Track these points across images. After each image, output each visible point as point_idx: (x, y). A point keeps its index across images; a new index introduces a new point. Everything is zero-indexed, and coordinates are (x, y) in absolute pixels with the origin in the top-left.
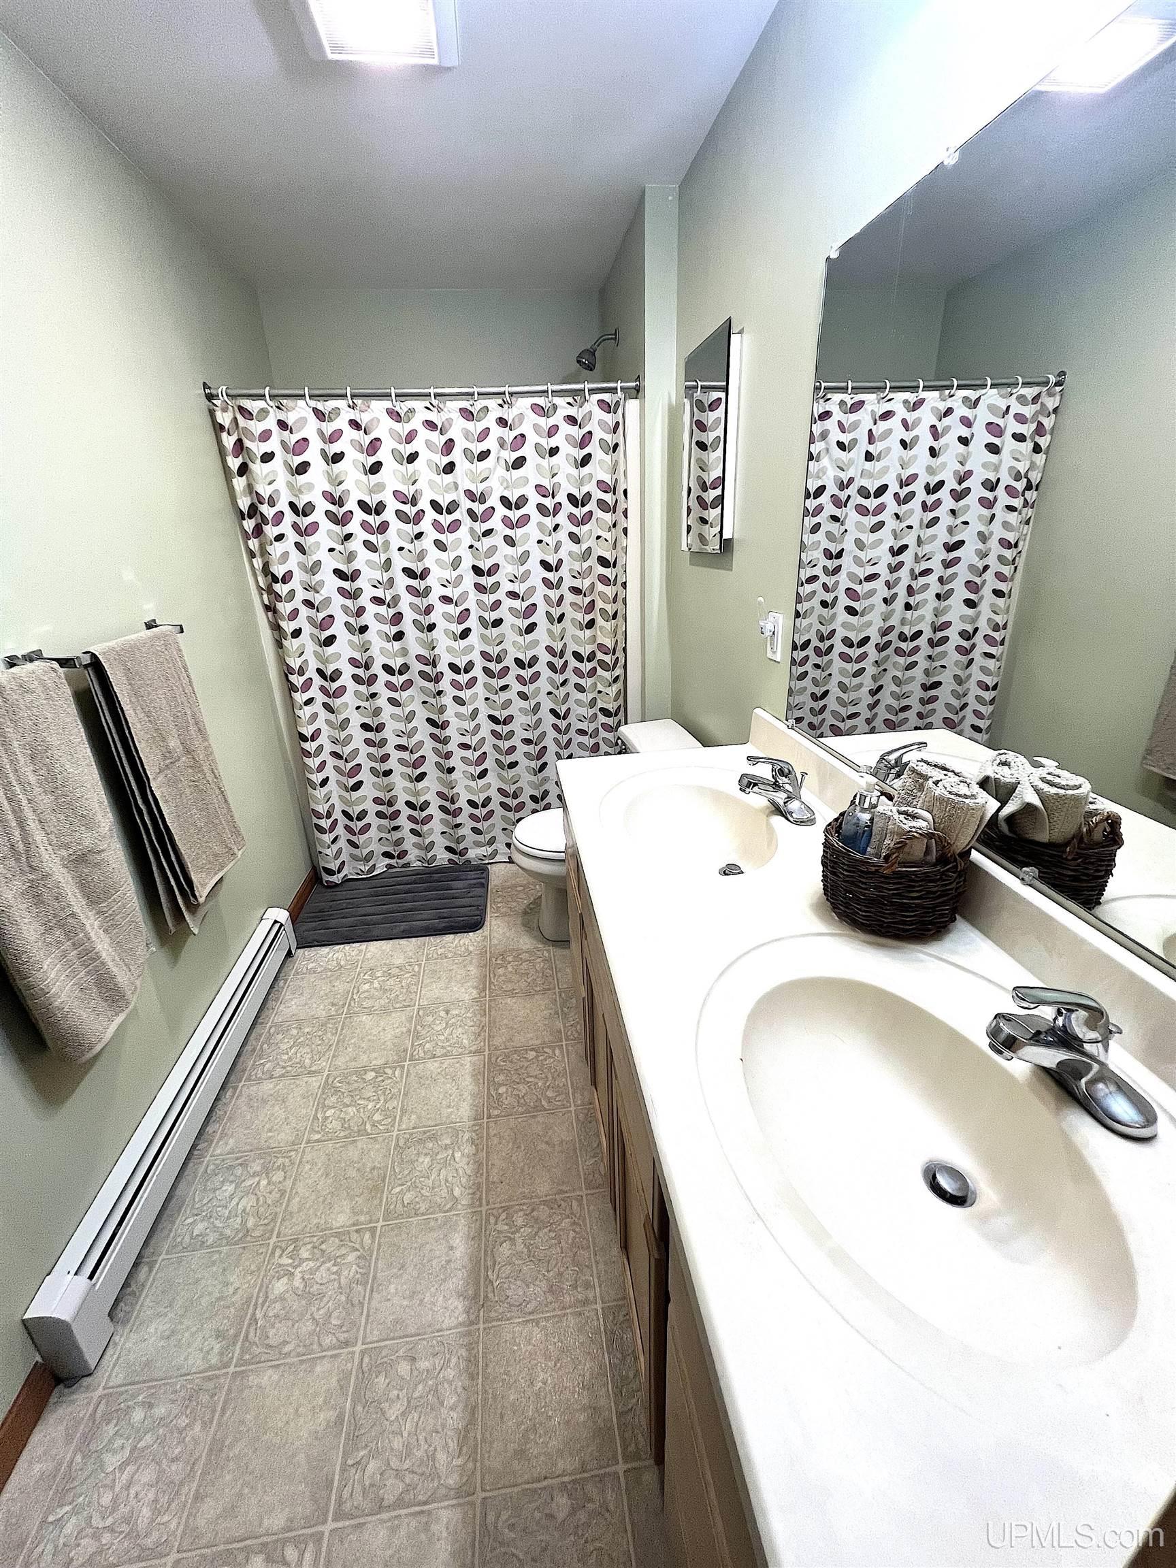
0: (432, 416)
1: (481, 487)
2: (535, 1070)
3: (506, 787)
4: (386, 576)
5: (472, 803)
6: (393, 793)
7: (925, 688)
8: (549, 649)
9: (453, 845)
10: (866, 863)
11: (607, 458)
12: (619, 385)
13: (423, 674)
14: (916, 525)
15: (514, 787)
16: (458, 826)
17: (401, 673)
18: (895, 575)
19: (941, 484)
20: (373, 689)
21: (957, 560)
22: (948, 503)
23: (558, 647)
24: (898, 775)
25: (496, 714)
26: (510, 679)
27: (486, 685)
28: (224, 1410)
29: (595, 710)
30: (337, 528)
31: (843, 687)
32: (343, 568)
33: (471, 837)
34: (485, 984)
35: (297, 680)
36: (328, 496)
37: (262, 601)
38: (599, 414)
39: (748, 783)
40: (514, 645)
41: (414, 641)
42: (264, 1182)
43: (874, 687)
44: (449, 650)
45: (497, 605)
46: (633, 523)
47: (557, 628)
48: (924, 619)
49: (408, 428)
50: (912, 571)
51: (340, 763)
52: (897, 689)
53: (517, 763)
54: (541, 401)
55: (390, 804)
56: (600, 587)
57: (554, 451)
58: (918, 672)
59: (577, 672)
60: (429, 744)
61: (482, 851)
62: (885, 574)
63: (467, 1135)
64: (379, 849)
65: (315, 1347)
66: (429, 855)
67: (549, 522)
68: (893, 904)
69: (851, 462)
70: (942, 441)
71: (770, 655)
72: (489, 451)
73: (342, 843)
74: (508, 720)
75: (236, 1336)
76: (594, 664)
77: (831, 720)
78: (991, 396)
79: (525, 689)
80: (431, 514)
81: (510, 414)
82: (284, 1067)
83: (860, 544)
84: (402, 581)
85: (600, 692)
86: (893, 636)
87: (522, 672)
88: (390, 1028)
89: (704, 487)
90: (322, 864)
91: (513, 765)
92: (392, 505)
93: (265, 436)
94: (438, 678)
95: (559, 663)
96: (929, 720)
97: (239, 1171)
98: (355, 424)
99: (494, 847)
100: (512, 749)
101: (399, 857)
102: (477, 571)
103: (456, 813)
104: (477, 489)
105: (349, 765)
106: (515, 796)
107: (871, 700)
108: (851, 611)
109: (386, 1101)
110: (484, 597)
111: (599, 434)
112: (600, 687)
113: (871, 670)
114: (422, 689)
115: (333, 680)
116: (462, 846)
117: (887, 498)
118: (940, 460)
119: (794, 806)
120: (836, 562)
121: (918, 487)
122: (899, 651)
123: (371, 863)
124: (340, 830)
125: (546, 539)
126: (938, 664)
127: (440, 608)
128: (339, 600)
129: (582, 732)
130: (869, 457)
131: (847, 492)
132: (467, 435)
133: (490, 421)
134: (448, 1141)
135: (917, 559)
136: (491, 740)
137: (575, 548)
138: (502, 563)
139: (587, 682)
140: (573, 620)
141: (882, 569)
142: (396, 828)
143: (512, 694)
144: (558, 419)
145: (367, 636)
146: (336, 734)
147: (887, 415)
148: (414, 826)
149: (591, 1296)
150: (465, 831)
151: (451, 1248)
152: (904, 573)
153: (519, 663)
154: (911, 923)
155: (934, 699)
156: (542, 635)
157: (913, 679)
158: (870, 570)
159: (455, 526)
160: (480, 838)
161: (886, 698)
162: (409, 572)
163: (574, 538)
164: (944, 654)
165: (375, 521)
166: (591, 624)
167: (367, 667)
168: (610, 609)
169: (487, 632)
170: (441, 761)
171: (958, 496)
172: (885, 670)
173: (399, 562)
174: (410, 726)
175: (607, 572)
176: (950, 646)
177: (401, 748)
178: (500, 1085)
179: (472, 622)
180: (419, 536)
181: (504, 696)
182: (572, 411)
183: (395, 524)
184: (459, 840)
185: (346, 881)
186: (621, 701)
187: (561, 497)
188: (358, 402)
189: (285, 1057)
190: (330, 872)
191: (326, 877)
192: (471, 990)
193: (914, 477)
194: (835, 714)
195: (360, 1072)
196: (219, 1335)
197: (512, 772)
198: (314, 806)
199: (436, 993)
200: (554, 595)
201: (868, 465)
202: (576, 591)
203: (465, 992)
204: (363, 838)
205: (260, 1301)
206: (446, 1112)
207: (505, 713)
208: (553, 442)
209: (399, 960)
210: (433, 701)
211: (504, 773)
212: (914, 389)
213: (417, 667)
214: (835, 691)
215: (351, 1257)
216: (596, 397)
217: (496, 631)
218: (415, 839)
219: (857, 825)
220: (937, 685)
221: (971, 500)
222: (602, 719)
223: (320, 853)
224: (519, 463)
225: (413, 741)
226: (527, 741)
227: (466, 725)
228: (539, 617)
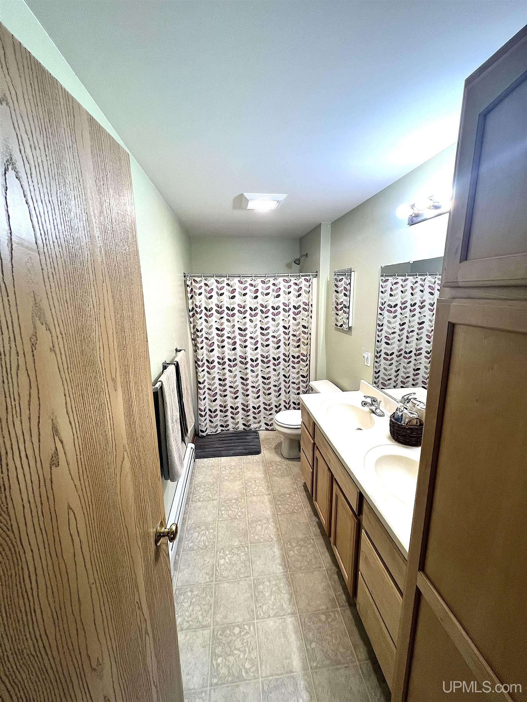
0: (252, 282)
1: (266, 303)
2: (290, 500)
3: (266, 402)
4: (232, 330)
5: (254, 408)
6: (226, 403)
7: (414, 370)
8: (284, 354)
9: (246, 423)
10: (402, 425)
11: (307, 295)
12: (311, 274)
13: (241, 362)
14: (408, 316)
15: (269, 402)
16: (248, 416)
17: (233, 361)
18: (402, 332)
19: (415, 304)
20: (224, 367)
21: (423, 327)
22: (418, 310)
23: (287, 354)
24: (408, 402)
25: (265, 376)
26: (270, 364)
27: (262, 366)
28: (215, 593)
29: (299, 375)
30: (218, 315)
31: (385, 369)
32: (219, 327)
33: (253, 420)
34: (266, 472)
35: (200, 363)
36: (217, 306)
37: (191, 337)
38: (304, 282)
39: (364, 404)
40: (272, 352)
41: (239, 351)
42: (207, 532)
43: (397, 369)
44: (251, 354)
45: (268, 340)
46: (314, 315)
47: (287, 348)
48: (413, 346)
49: (244, 286)
50: (408, 331)
51: (210, 392)
52: (405, 370)
53: (271, 393)
54: (286, 278)
55: (225, 407)
56: (303, 335)
57: (289, 293)
58: (411, 365)
59: (293, 362)
60: (241, 386)
61: (257, 425)
62: (398, 332)
63: (271, 520)
64: (219, 423)
65: (238, 577)
66: (237, 426)
67: (287, 314)
68: (409, 436)
69: (385, 297)
70: (415, 291)
71: (366, 364)
72: (269, 293)
73: (207, 421)
74: (269, 378)
75: (213, 574)
76: (299, 359)
77: (381, 381)
78: (429, 278)
79: (275, 368)
80: (249, 311)
81: (276, 282)
82: (203, 498)
83: (389, 322)
84: (237, 331)
85: (301, 369)
86: (402, 352)
87: (275, 362)
88: (237, 486)
89: (337, 304)
90: (200, 428)
91: (269, 394)
92: (237, 308)
93: (200, 288)
94: (246, 363)
95: (287, 359)
96: (417, 381)
97: (198, 529)
98: (228, 285)
99: (260, 424)
100: (270, 388)
101: (226, 427)
102: (262, 328)
103: (248, 411)
104: (264, 304)
105: (213, 393)
106: (269, 405)
107: (396, 374)
108: (387, 343)
109: (241, 509)
110: (264, 337)
111: (304, 288)
112: (301, 368)
113: (395, 364)
114: (240, 367)
115: (211, 363)
116: (249, 423)
117: (398, 308)
118: (414, 296)
119: (378, 411)
120: (381, 328)
121: (408, 305)
122: (405, 357)
123: (216, 429)
124: (207, 416)
125: (285, 319)
126: (418, 362)
127: (249, 340)
128: (216, 337)
129: (294, 383)
130: (391, 295)
131: (384, 306)
132: (262, 288)
133: (270, 284)
134: (266, 522)
135: (409, 327)
136: (262, 385)
137: (295, 322)
138: (271, 326)
139: (296, 366)
140: (292, 345)
141: (397, 330)
142: (226, 416)
143: (271, 369)
144: (291, 283)
145: (224, 349)
146: (210, 382)
147: (396, 283)
148: (232, 415)
149: (322, 566)
150: (251, 418)
151: (274, 552)
152: (405, 332)
153: (274, 359)
154: (414, 441)
155: (418, 374)
156: (282, 350)
157: (410, 367)
158: (393, 331)
159: (256, 315)
160: (256, 421)
161: (401, 373)
162: (240, 329)
163: (294, 319)
164: (421, 359)
165: (231, 313)
166: (298, 346)
167: (223, 359)
168: (306, 342)
169: (264, 348)
170: (244, 392)
171: (421, 308)
172: (400, 364)
173: (237, 326)
174: (235, 379)
175: (306, 330)
176: (422, 356)
177: (231, 387)
178: (279, 505)
179: (259, 345)
180: (245, 318)
181: (268, 370)
182: (296, 281)
183: (237, 314)
184: (248, 421)
185: (207, 435)
186: (308, 372)
187: (291, 306)
188: (230, 278)
189: (202, 495)
190: (202, 431)
191: (201, 434)
192: (261, 474)
193: (406, 302)
194: (383, 378)
195: (230, 500)
196: (207, 574)
197: (269, 397)
198: (200, 407)
199: (250, 475)
200: (287, 337)
201: (391, 298)
202: (294, 335)
203: (260, 475)
204: (215, 419)
205: (217, 565)
206: (262, 513)
207: (268, 376)
208: (289, 290)
209: (233, 464)
210: (244, 371)
211: (266, 397)
212: (405, 275)
213: (239, 359)
214: (383, 371)
215: (243, 554)
216: (303, 278)
217: (267, 348)
218: (232, 420)
219: (398, 416)
220: (419, 369)
221: (426, 309)
222: (302, 379)
223: (200, 424)
224: (278, 296)
225: (235, 385)
226: (275, 386)
227: (254, 379)
228: (281, 344)
